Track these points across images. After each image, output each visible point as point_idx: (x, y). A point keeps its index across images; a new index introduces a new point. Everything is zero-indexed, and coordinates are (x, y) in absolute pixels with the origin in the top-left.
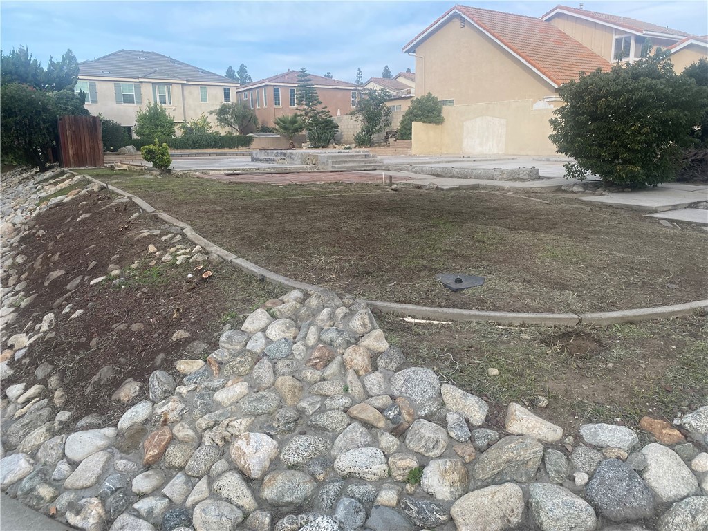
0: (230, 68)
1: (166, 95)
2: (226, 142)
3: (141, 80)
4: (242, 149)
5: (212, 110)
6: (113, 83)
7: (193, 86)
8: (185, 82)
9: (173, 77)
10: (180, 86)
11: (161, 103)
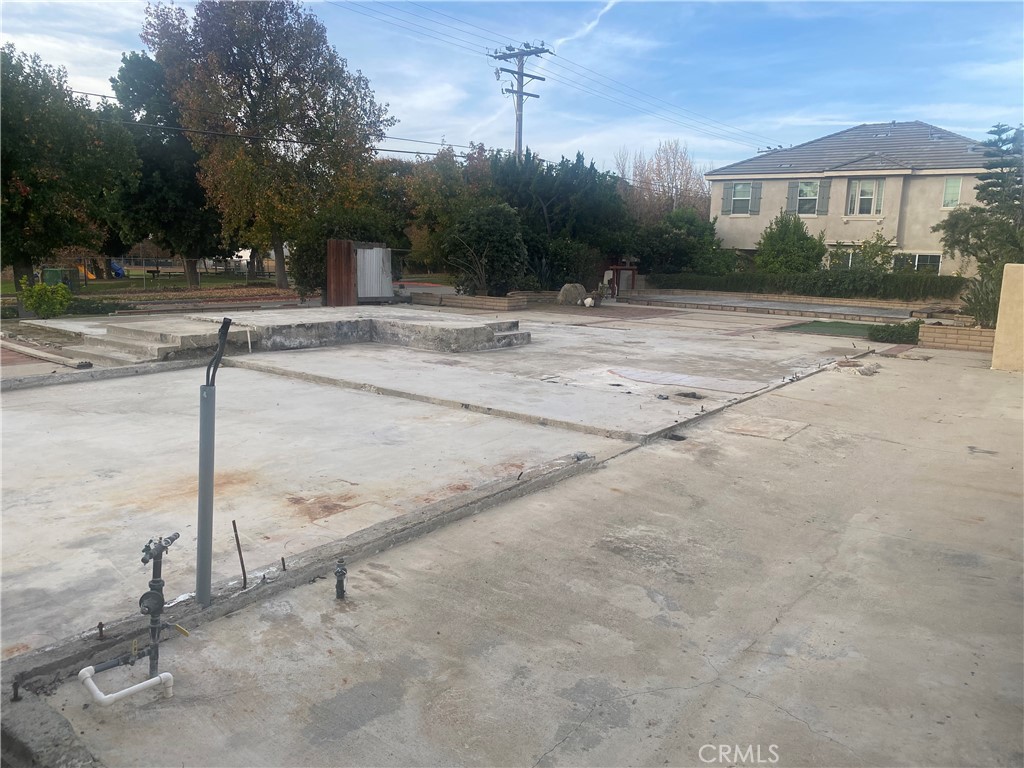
1: (874, 197)
3: (826, 174)
7: (929, 179)
8: (909, 172)
9: (893, 163)
10: (900, 181)
11: (862, 211)
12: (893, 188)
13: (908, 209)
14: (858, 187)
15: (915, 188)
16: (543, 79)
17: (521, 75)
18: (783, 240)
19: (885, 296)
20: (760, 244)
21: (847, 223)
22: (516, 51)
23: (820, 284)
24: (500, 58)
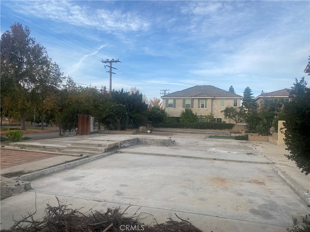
1: (205, 104)
2: (218, 126)
3: (193, 98)
6: (182, 100)
7: (218, 99)
8: (213, 98)
9: (209, 95)
10: (211, 100)
11: (202, 107)
12: (209, 102)
13: (213, 107)
14: (201, 101)
15: (214, 101)
16: (117, 69)
17: (111, 67)
18: (187, 115)
19: (215, 129)
20: (180, 115)
21: (198, 110)
22: (109, 61)
23: (199, 126)
24: (104, 62)
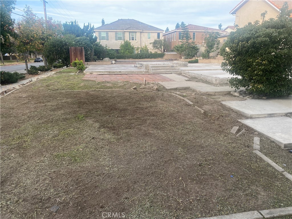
0: (178, 23)
1: (134, 36)
2: (153, 56)
3: (125, 31)
4: (160, 59)
5: (151, 42)
6: (115, 33)
7: (145, 33)
8: (142, 31)
11: (132, 40)
12: (138, 34)
20: (120, 48)
